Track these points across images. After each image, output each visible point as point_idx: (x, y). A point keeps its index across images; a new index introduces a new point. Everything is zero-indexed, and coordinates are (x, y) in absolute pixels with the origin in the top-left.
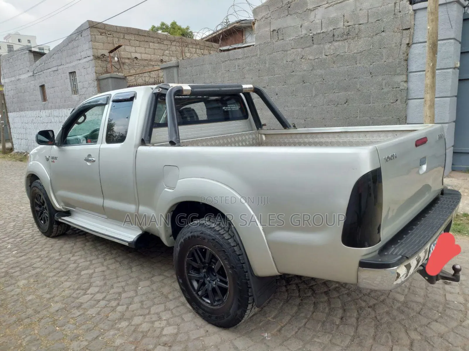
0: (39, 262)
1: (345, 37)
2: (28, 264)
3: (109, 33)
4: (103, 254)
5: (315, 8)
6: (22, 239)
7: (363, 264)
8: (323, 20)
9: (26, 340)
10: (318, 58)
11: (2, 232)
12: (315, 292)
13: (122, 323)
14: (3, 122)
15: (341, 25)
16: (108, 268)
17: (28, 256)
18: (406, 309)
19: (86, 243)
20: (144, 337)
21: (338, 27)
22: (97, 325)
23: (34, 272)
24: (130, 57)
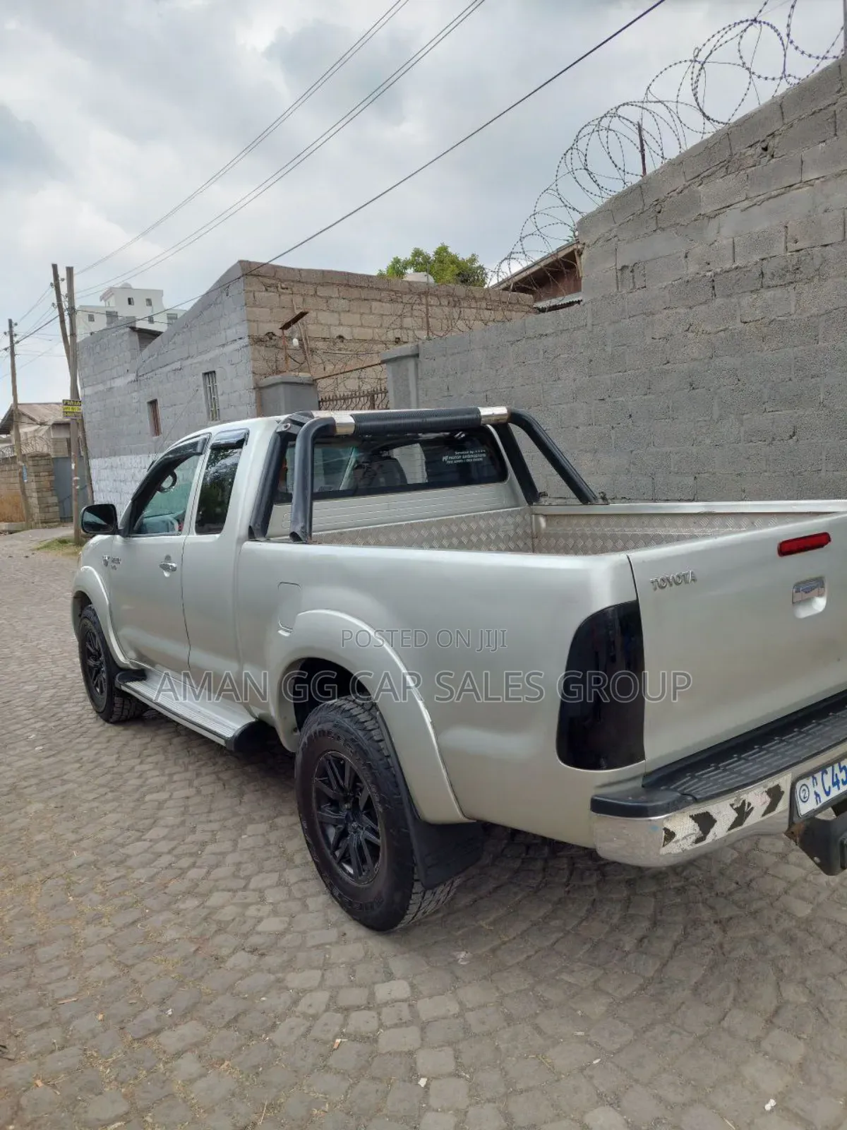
0: (76, 770)
1: (789, 277)
2: (55, 773)
3: (283, 286)
4: (198, 764)
5: (717, 212)
6: (59, 722)
7: (599, 806)
8: (736, 240)
9: (12, 913)
10: (724, 330)
11: (28, 707)
12: (607, 878)
13: (187, 901)
14: (78, 478)
15: (779, 249)
16: (199, 792)
17: (60, 757)
18: (800, 934)
19: (173, 738)
20: (219, 931)
21: (771, 255)
22: (143, 899)
23: (60, 789)
24: (328, 337)
